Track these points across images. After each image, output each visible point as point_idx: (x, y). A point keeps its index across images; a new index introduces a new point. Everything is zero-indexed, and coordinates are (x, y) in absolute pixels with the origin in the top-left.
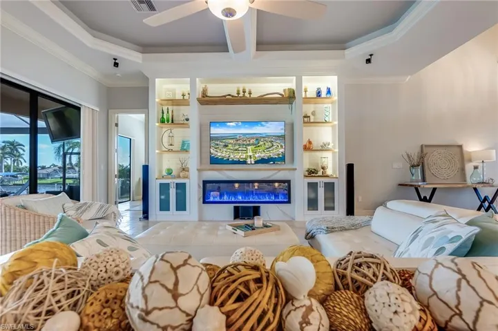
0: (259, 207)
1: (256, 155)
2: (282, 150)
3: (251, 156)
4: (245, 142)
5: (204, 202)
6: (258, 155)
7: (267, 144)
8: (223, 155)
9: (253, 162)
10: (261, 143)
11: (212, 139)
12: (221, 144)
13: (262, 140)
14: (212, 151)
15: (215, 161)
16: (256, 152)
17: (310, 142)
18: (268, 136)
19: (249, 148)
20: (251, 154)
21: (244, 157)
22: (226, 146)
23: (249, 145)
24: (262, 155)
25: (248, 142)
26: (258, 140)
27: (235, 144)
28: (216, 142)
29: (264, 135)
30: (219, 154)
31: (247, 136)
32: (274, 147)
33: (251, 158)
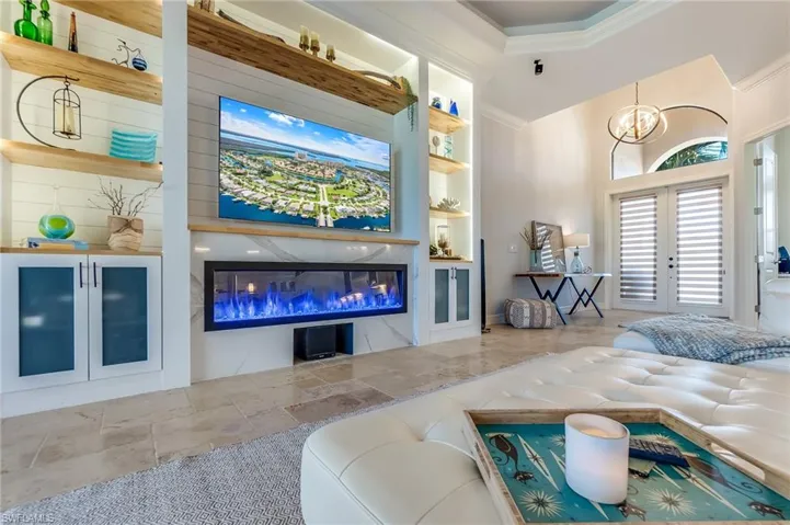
1: (338, 208)
2: (385, 203)
3: (325, 208)
4: (312, 173)
7: (358, 185)
8: (259, 196)
9: (330, 224)
10: (347, 181)
11: (224, 145)
12: (252, 164)
13: (349, 173)
14: (225, 181)
16: (336, 201)
18: (363, 169)
19: (323, 187)
20: (324, 202)
22: (265, 173)
23: (321, 180)
24: (350, 209)
25: (320, 174)
27: (290, 173)
28: (239, 158)
29: (353, 165)
30: (247, 193)
31: (318, 158)
32: (372, 195)
33: (325, 213)
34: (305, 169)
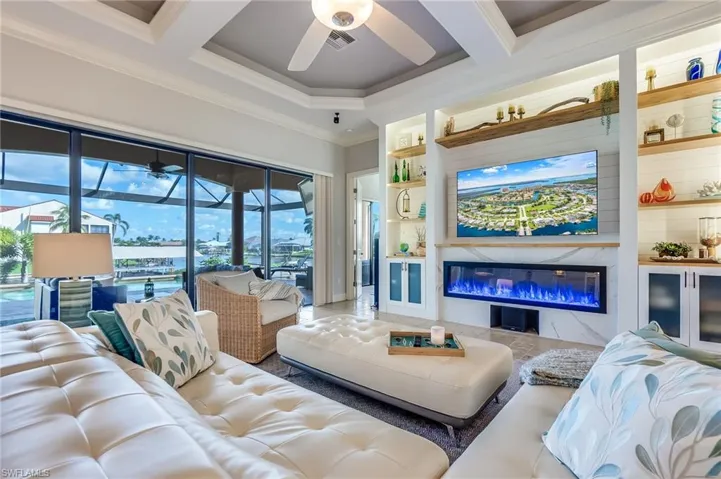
0: (537, 312)
1: (536, 220)
3: (524, 222)
4: (514, 199)
5: (446, 294)
6: (541, 220)
7: (556, 198)
8: (478, 222)
9: (529, 233)
11: (460, 198)
12: (474, 204)
13: (547, 191)
14: (460, 217)
15: (464, 232)
16: (534, 215)
17: (665, 186)
18: (560, 184)
19: (522, 207)
20: (524, 218)
21: (513, 224)
22: (481, 207)
23: (521, 203)
25: (520, 198)
26: (538, 193)
28: (467, 203)
29: (551, 183)
31: (518, 187)
32: (572, 204)
33: (524, 225)
34: (507, 198)
